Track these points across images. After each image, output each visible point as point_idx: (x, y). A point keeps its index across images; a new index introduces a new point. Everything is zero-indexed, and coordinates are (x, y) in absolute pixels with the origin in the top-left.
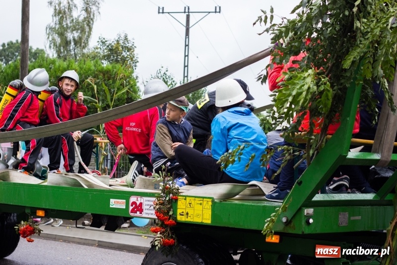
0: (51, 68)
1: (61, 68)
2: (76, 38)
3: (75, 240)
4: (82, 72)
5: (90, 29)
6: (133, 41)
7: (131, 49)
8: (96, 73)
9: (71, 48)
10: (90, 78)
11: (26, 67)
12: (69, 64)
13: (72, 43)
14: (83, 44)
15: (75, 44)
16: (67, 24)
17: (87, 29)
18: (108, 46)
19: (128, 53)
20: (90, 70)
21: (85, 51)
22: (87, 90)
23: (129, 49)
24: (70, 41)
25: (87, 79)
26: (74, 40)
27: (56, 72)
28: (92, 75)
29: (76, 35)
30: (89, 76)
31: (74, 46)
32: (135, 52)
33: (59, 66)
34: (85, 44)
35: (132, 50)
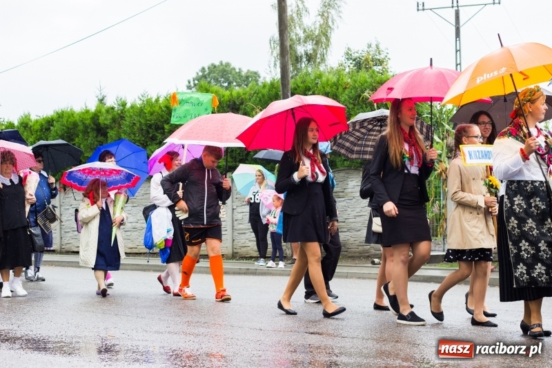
0: (317, 83)
1: (329, 83)
2: (309, 52)
3: (371, 276)
4: (356, 85)
5: (328, 39)
6: (387, 51)
7: (383, 61)
8: (374, 84)
9: (303, 65)
10: (367, 91)
11: (288, 84)
12: (340, 77)
13: (304, 59)
14: (318, 60)
15: (309, 60)
16: (296, 35)
17: (323, 39)
18: (354, 60)
19: (380, 67)
20: (366, 82)
21: (322, 68)
22: (364, 106)
23: (380, 62)
24: (301, 57)
25: (363, 92)
26: (306, 54)
27: (324, 88)
28: (369, 88)
29: (309, 47)
30: (366, 90)
31: (306, 62)
32: (388, 65)
33: (328, 80)
34: (322, 60)
35: (385, 63)
